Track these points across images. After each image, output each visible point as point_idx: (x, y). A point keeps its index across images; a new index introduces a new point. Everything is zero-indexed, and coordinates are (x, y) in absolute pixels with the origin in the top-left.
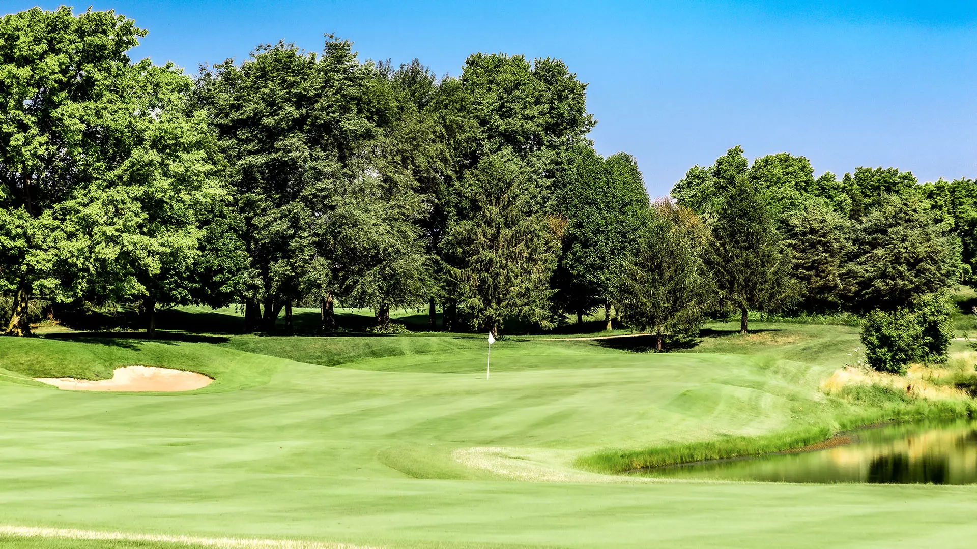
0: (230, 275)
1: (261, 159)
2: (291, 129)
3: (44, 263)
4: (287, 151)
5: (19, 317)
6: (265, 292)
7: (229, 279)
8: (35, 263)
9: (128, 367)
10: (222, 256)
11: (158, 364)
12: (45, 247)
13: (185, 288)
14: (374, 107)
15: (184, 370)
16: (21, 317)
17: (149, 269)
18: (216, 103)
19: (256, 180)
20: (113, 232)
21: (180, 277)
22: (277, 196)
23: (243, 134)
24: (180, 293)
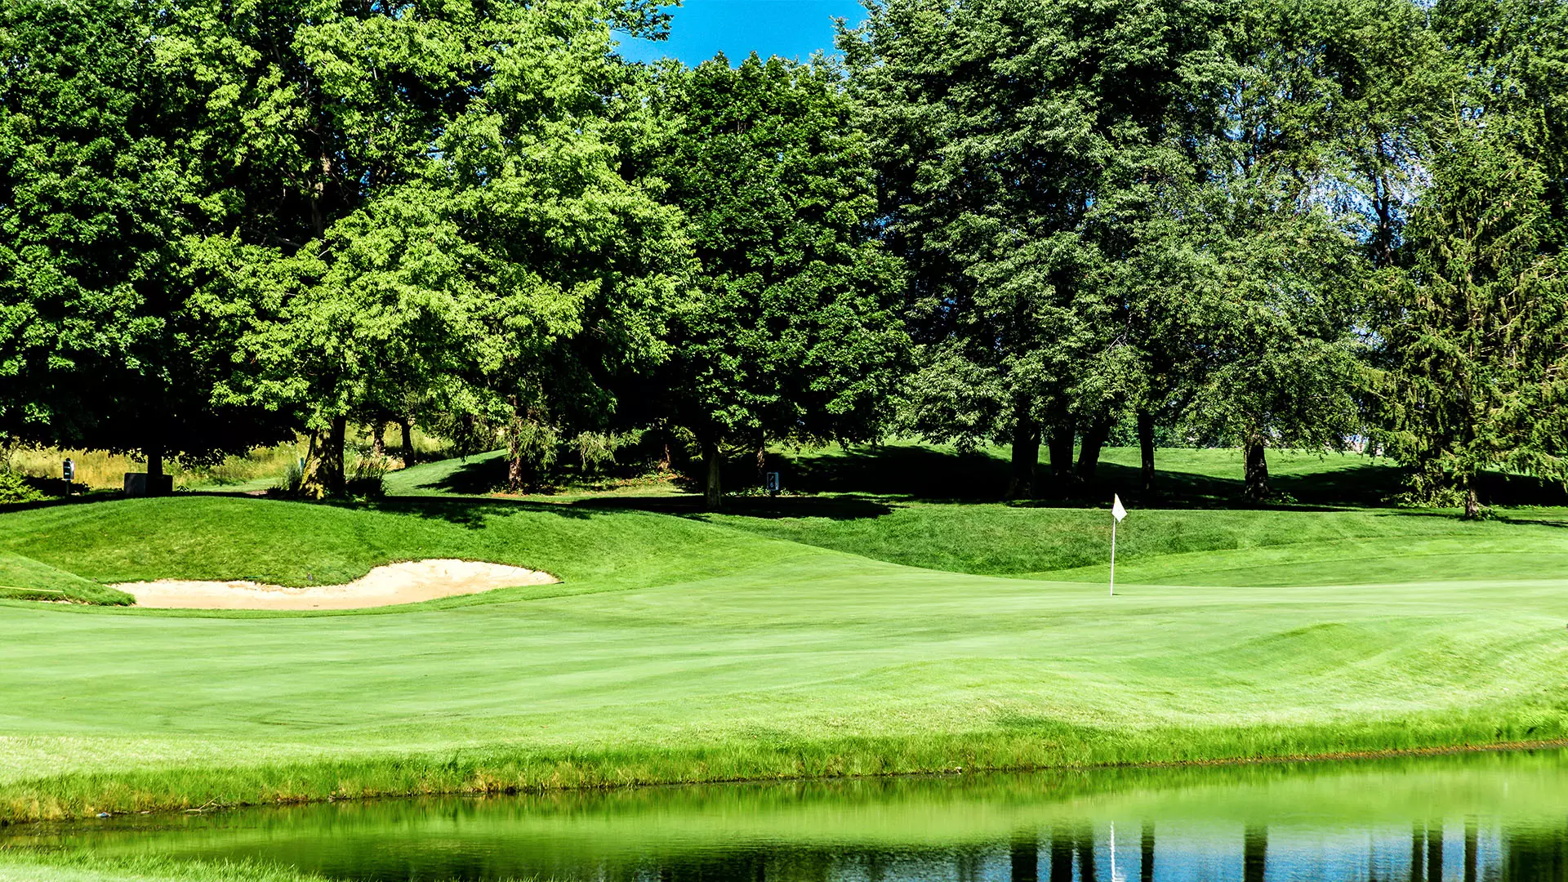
0: (845, 379)
1: (990, 144)
2: (1063, 82)
3: (276, 347)
4: (1039, 124)
5: (319, 460)
6: (1014, 415)
7: (842, 386)
8: (258, 347)
9: (424, 561)
10: (826, 340)
11: (495, 556)
12: (284, 313)
13: (741, 404)
14: (1314, 37)
15: (535, 570)
16: (323, 459)
17: (479, 360)
18: (916, 32)
19: (992, 187)
20: (393, 284)
21: (730, 382)
22: (1040, 219)
23: (961, 93)
24: (732, 415)
